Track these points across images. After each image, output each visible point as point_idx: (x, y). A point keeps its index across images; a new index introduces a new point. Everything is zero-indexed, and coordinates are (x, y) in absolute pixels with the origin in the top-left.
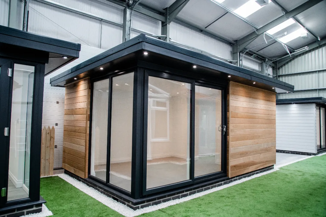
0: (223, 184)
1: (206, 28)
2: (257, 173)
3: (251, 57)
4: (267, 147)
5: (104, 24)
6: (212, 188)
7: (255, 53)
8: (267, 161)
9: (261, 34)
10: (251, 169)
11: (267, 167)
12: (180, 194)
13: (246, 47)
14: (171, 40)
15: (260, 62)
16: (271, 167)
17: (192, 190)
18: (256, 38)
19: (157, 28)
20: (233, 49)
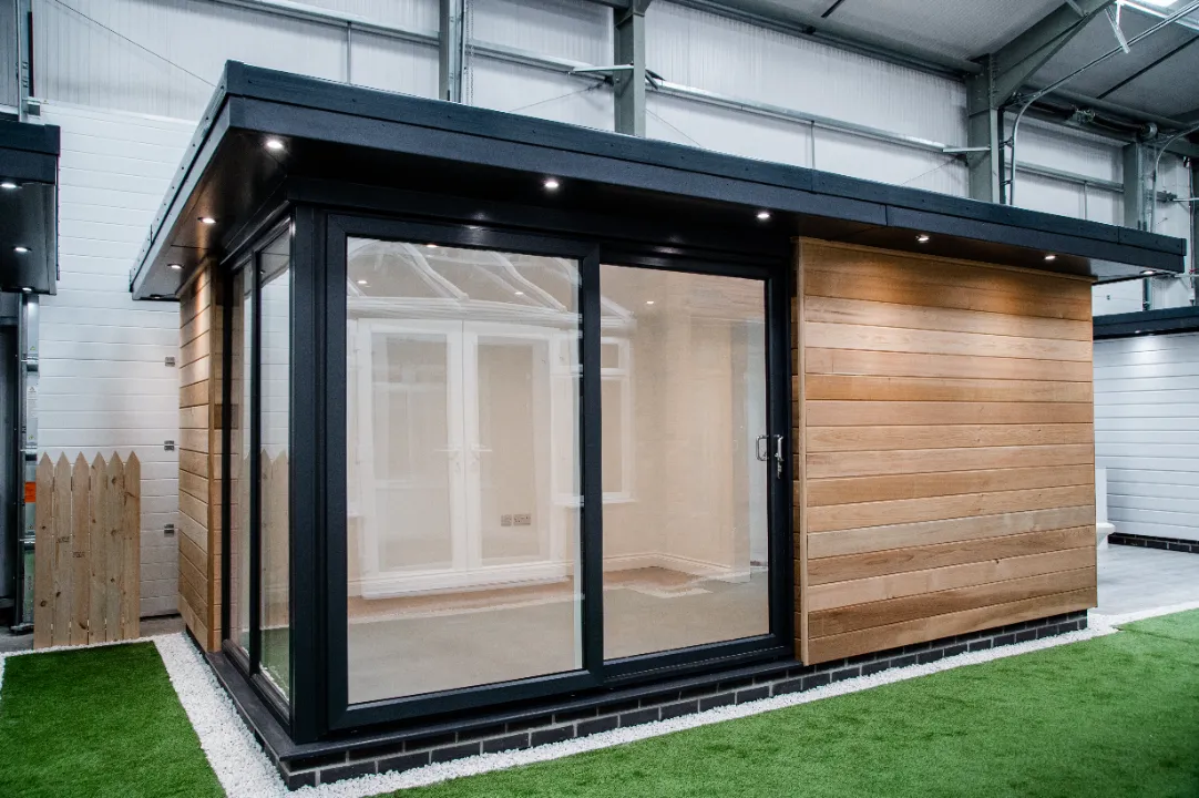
0: (771, 694)
1: (825, 15)
2: (975, 648)
3: (1068, 122)
4: (1038, 528)
5: (360, 42)
6: (706, 706)
7: (1084, 106)
8: (1032, 595)
9: (1094, 13)
10: (934, 628)
11: (1042, 621)
12: (530, 731)
13: (1030, 82)
14: (658, 82)
15: (1121, 144)
16: (1068, 621)
17: (594, 714)
18: (1071, 36)
19: (600, 36)
20: (971, 95)
